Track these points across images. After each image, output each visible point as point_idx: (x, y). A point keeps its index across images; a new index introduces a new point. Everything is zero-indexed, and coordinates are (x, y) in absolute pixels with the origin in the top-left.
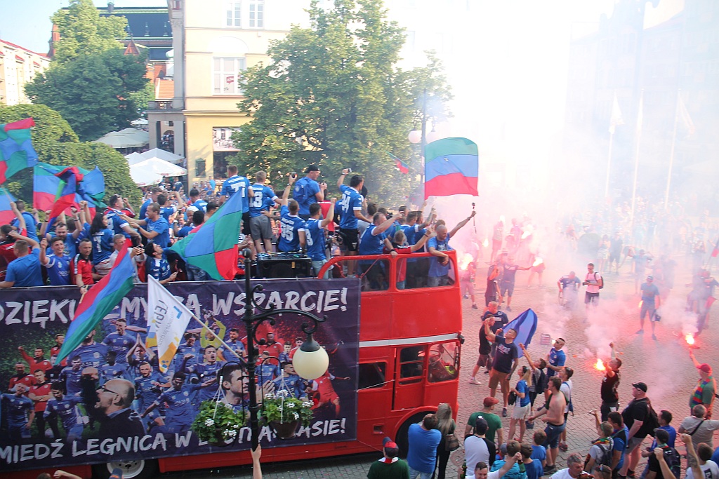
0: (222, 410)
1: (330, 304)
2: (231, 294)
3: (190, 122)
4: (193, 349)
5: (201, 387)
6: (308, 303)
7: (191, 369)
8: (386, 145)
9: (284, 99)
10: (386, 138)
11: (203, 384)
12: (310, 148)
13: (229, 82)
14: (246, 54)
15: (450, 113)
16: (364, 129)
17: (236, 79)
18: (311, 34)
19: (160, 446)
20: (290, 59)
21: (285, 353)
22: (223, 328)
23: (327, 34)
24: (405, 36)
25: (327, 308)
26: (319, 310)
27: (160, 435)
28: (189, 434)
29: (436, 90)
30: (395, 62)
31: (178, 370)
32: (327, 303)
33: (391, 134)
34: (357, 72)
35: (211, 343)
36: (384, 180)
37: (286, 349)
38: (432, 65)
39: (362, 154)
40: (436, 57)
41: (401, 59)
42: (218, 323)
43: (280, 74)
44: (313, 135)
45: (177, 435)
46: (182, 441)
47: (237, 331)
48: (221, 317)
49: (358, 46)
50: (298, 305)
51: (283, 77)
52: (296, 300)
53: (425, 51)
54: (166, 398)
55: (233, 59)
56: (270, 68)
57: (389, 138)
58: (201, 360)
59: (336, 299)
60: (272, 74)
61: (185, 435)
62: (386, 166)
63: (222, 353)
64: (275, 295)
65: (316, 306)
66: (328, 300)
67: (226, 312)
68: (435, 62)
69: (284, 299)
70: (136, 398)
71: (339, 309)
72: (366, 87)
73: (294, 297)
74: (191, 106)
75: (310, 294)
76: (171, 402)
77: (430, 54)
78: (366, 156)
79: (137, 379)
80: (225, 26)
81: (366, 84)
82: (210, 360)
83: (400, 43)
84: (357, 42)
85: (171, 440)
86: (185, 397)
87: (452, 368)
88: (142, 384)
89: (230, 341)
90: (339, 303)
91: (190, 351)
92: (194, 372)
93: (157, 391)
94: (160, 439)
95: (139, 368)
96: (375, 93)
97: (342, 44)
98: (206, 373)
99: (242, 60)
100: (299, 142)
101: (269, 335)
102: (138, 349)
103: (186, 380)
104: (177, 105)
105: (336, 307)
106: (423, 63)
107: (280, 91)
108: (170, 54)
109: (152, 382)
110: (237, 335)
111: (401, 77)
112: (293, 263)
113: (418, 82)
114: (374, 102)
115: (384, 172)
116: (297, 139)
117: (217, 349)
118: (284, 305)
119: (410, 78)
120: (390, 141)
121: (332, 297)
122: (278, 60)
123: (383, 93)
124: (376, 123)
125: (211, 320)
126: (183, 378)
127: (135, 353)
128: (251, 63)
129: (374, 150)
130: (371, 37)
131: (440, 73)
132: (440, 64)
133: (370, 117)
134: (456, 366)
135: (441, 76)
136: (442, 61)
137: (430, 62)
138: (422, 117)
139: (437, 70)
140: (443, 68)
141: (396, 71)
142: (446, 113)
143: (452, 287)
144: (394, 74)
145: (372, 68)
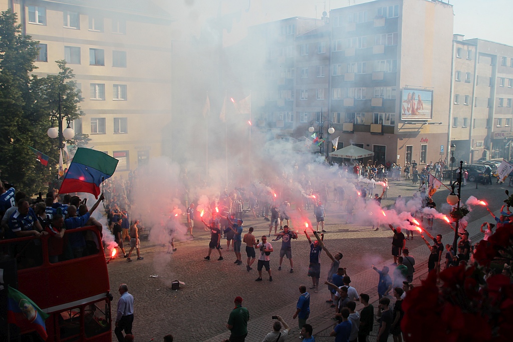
8: (28, 140)
10: (28, 134)
15: (81, 112)
16: (7, 128)
24: (38, 49)
29: (68, 94)
30: (31, 70)
33: (32, 132)
36: (28, 171)
38: (64, 73)
39: (6, 149)
40: (67, 66)
41: (36, 68)
53: (56, 62)
57: (30, 135)
62: (29, 159)
68: (66, 70)
72: (5, 91)
77: (62, 64)
78: (9, 150)
81: (5, 89)
83: (34, 55)
87: (104, 322)
96: (14, 97)
106: (55, 70)
111: (37, 82)
113: (52, 87)
114: (14, 105)
115: (27, 164)
119: (44, 84)
120: (30, 137)
123: (22, 96)
124: (17, 122)
129: (17, 145)
130: (7, 48)
131: (70, 80)
132: (70, 72)
133: (11, 117)
134: (108, 320)
135: (72, 82)
136: (72, 70)
137: (62, 71)
138: (58, 116)
139: (68, 77)
140: (73, 76)
141: (32, 78)
142: (78, 112)
143: (97, 255)
144: (31, 81)
145: (10, 75)
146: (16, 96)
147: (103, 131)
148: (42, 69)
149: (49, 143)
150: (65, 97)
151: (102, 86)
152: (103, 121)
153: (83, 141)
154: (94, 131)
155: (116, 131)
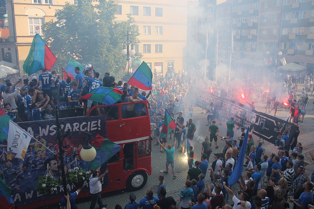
0: (49, 178)
1: (93, 127)
2: (48, 126)
3: (19, 48)
4: (32, 153)
5: (36, 170)
6: (83, 128)
7: (31, 162)
8: (111, 56)
9: (64, 37)
10: (111, 53)
11: (37, 168)
12: (77, 58)
13: (37, 29)
14: (44, 16)
16: (102, 49)
17: (40, 28)
18: (75, 7)
19: (18, 200)
20: (66, 18)
21: (74, 150)
22: (45, 141)
23: (82, 7)
24: (117, 8)
25: (92, 129)
26: (89, 130)
27: (17, 195)
28: (32, 192)
29: (132, 31)
30: (114, 19)
31: (25, 163)
32: (92, 127)
33: (113, 51)
34: (97, 24)
35: (40, 149)
36: (111, 72)
37: (75, 149)
38: (130, 20)
39: (101, 60)
40: (132, 16)
41: (116, 18)
42: (43, 139)
43: (62, 25)
44: (78, 53)
45: (26, 193)
46: (29, 196)
47: (52, 143)
48: (44, 136)
49: (97, 12)
50: (79, 128)
51: (63, 27)
52: (78, 127)
53: (126, 14)
54: (20, 177)
55: (38, 18)
56: (56, 23)
57: (113, 53)
58: (36, 157)
59: (96, 125)
60: (58, 25)
61: (30, 193)
62: (112, 65)
63: (45, 153)
64: (68, 125)
65: (87, 128)
66: (92, 125)
67: (46, 134)
68: (131, 19)
69: (72, 126)
70: (4, 178)
71: (98, 129)
73: (77, 125)
74: (19, 40)
75: (84, 123)
76: (22, 178)
77: (129, 15)
78: (103, 61)
79: (4, 169)
80: (33, 3)
81: (101, 29)
82: (40, 157)
83: (115, 11)
84: (96, 10)
85: (23, 196)
86: (29, 175)
88: (7, 171)
89: (49, 147)
90: (97, 126)
91: (30, 154)
92: (32, 163)
93: (15, 174)
94: (18, 196)
95: (5, 164)
97: (89, 11)
98: (38, 163)
99: (43, 19)
100: (72, 56)
101: (67, 143)
102: (4, 155)
103: (29, 167)
104: (11, 40)
105: (96, 128)
106: (126, 19)
107: (62, 33)
108: (6, 15)
109: (12, 170)
110: (52, 144)
111: (116, 26)
112: (76, 110)
113: (124, 28)
114: (105, 37)
115: (111, 68)
116: (71, 55)
117: (43, 152)
118: (72, 129)
119: (120, 26)
121: (94, 124)
122: (60, 19)
123: (109, 33)
124: (106, 46)
125: (39, 139)
126: (27, 166)
127: (3, 157)
128: (47, 20)
129: (107, 58)
130: (102, 8)
131: (133, 24)
132: (133, 20)
133: (103, 44)
134: (150, 150)
135: (134, 25)
136: (134, 19)
137: (129, 19)
138: (127, 43)
139: (132, 23)
140: (135, 22)
141: (114, 23)
142: (137, 41)
143: (146, 116)
144: (113, 25)
145: (103, 22)
146: (106, 33)
147: (149, 51)
148: (119, 18)
149: (122, 57)
150: (130, 33)
151: (149, 27)
152: (149, 46)
153: (139, 56)
154: (145, 51)
155: (156, 51)
